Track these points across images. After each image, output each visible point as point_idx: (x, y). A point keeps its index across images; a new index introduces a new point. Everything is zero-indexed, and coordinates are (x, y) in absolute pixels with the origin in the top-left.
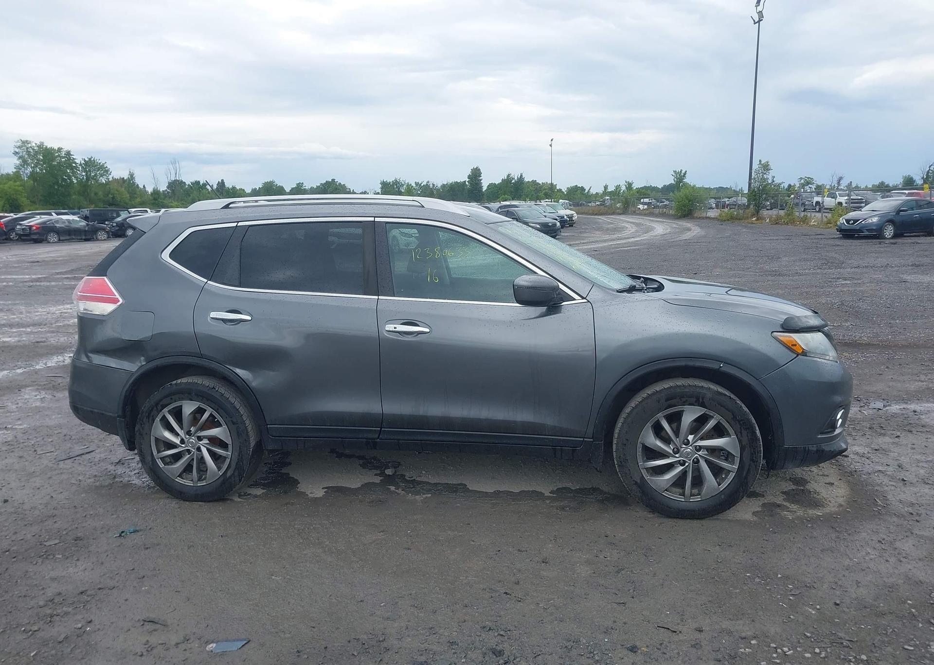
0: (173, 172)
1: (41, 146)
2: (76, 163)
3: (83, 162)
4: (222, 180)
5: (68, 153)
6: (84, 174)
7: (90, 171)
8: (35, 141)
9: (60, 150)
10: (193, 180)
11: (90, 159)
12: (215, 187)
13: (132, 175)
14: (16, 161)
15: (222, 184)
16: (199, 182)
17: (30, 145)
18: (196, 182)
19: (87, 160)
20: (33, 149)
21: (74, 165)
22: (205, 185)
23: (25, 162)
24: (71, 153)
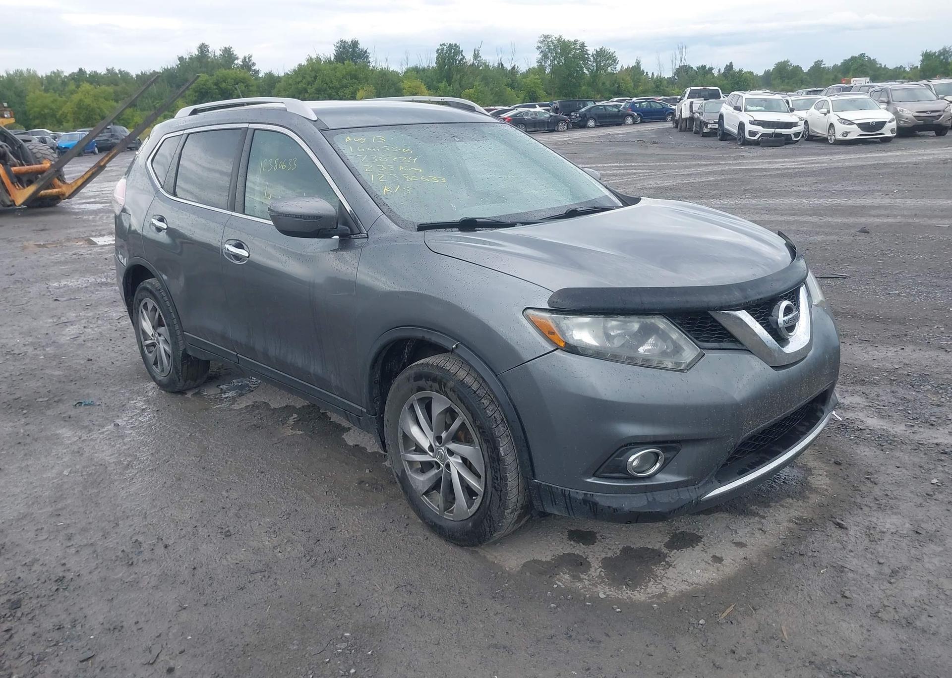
0: (679, 57)
1: (559, 40)
2: (588, 54)
3: (595, 52)
4: (731, 63)
5: (583, 45)
6: (594, 64)
7: (600, 61)
8: (555, 35)
9: (576, 41)
10: (699, 65)
11: (601, 49)
12: (722, 71)
13: (638, 63)
14: (538, 55)
15: (730, 67)
16: (705, 66)
17: (550, 39)
18: (702, 66)
19: (598, 50)
20: (553, 43)
21: (586, 56)
22: (711, 69)
23: (545, 57)
24: (585, 45)
